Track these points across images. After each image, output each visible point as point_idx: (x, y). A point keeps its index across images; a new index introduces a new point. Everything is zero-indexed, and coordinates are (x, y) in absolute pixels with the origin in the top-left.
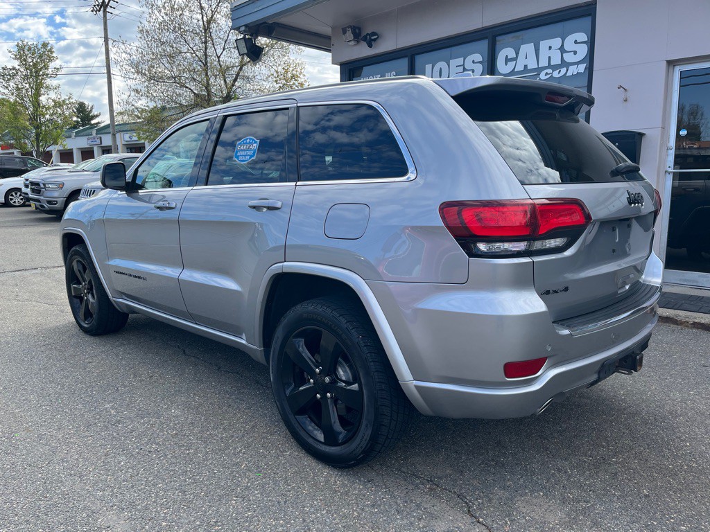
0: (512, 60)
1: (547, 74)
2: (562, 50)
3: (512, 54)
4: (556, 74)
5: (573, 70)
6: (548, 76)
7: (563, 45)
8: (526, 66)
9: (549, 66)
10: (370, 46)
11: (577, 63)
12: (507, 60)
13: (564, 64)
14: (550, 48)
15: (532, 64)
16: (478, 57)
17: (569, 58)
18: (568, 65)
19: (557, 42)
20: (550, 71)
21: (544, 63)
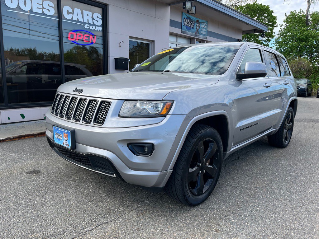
0: (71, 13)
1: (87, 26)
2: (92, 18)
3: (71, 11)
4: (91, 28)
5: (97, 29)
6: (88, 28)
7: (93, 16)
8: (78, 19)
9: (88, 23)
11: (99, 26)
12: (68, 13)
13: (94, 25)
14: (88, 15)
15: (81, 19)
16: (51, 4)
17: (95, 22)
18: (96, 26)
19: (90, 14)
20: (89, 26)
21: (86, 21)
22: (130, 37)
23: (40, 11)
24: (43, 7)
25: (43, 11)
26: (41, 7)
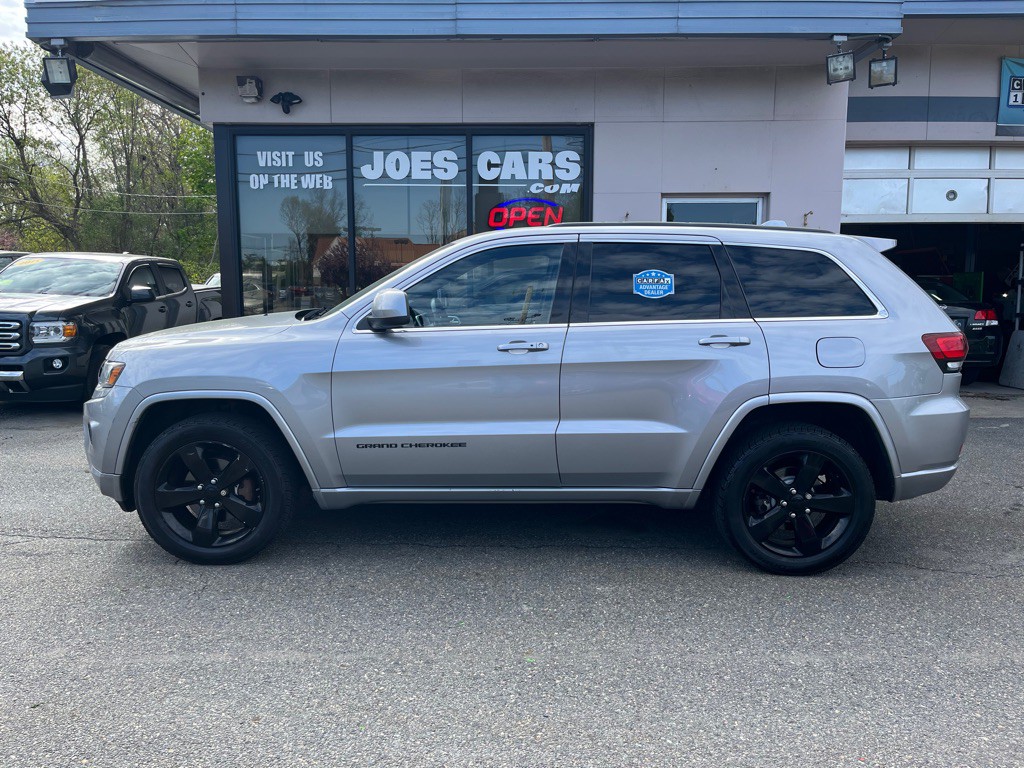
0: (496, 166)
1: (538, 188)
2: (553, 164)
3: (495, 159)
4: (548, 189)
5: (566, 189)
6: (539, 191)
7: (554, 159)
8: (513, 176)
9: (540, 180)
10: (287, 111)
11: (571, 182)
12: (490, 166)
13: (555, 181)
14: (540, 161)
15: (521, 175)
16: (452, 155)
17: (561, 175)
18: (561, 182)
19: (547, 156)
20: (541, 185)
21: (534, 175)
22: (664, 195)
23: (427, 175)
24: (434, 167)
25: (433, 175)
26: (428, 165)
